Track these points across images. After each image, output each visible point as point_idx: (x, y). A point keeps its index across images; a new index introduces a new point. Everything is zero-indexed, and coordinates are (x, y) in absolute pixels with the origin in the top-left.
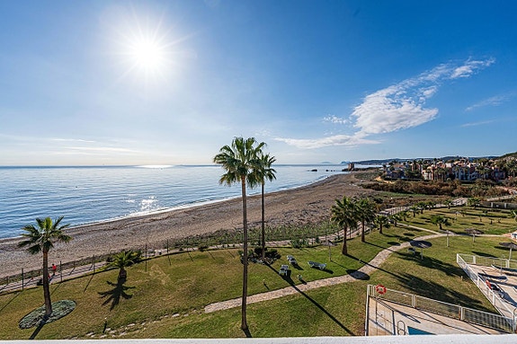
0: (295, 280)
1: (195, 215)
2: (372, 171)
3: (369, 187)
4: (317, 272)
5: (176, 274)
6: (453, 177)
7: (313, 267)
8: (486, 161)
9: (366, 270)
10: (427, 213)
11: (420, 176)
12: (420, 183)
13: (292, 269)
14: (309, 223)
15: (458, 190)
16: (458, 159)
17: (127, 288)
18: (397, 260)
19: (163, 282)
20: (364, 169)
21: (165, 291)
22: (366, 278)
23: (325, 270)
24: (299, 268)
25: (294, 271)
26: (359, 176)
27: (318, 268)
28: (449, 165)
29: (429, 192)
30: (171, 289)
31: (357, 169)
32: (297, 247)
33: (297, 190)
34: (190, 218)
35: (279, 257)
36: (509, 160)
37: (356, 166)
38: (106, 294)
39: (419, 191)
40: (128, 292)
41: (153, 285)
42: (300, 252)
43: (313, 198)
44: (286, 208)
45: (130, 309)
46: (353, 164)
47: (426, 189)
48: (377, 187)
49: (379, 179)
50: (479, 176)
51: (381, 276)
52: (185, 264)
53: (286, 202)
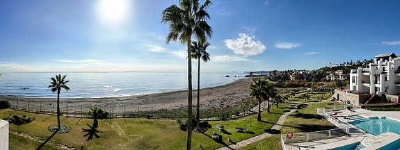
0: (227, 142)
1: (144, 99)
2: (263, 77)
4: (242, 135)
5: (129, 131)
6: (303, 79)
7: (239, 131)
8: (315, 72)
9: (276, 128)
10: (297, 95)
11: (289, 79)
13: (222, 134)
14: (228, 106)
15: (306, 84)
17: (98, 132)
18: (291, 119)
19: (120, 134)
20: (258, 76)
21: (120, 140)
22: (278, 132)
23: (248, 132)
24: (229, 134)
25: (224, 136)
27: (243, 132)
28: (301, 72)
29: (295, 86)
30: (125, 140)
31: (254, 76)
32: (223, 120)
33: (217, 87)
34: (140, 101)
35: (210, 127)
36: (322, 70)
37: (254, 74)
38: (86, 130)
39: (290, 86)
40: (98, 134)
41: (113, 134)
42: (226, 122)
43: (229, 92)
44: (210, 98)
45: (97, 143)
46: (251, 73)
47: (293, 85)
49: (268, 80)
50: (313, 77)
51: (285, 129)
52: (136, 125)
53: (210, 94)
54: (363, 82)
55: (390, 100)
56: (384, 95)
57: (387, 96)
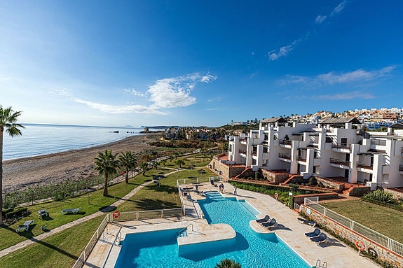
0: (36, 232)
2: (160, 133)
3: (153, 144)
6: (199, 137)
8: (214, 130)
9: (117, 203)
11: (185, 138)
12: (183, 141)
15: (199, 145)
16: (203, 128)
18: (144, 191)
20: (155, 132)
22: (114, 209)
23: (78, 213)
26: (149, 137)
27: (72, 214)
28: (198, 131)
29: (187, 146)
31: (151, 132)
32: (59, 200)
37: (150, 130)
39: (181, 146)
42: (60, 204)
46: (148, 128)
47: (185, 145)
48: (159, 144)
49: (162, 139)
51: (127, 205)
53: (74, 160)
54: (240, 152)
55: (266, 178)
56: (260, 171)
57: (264, 172)
